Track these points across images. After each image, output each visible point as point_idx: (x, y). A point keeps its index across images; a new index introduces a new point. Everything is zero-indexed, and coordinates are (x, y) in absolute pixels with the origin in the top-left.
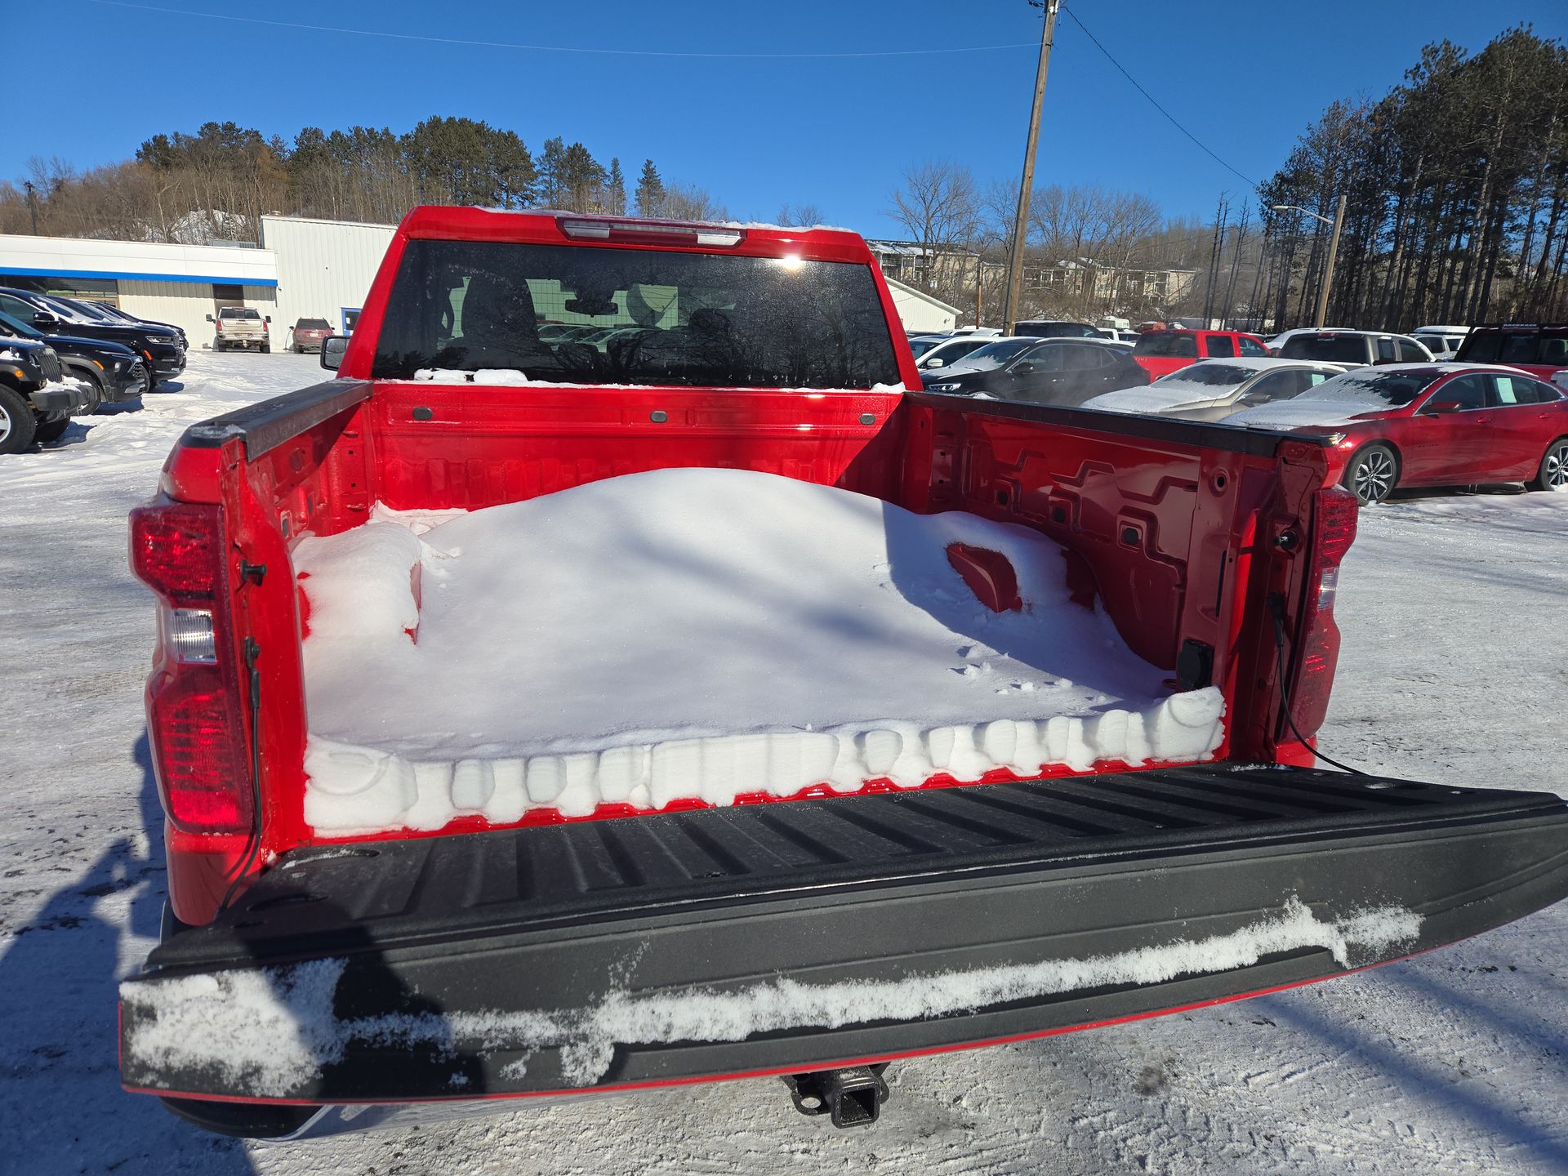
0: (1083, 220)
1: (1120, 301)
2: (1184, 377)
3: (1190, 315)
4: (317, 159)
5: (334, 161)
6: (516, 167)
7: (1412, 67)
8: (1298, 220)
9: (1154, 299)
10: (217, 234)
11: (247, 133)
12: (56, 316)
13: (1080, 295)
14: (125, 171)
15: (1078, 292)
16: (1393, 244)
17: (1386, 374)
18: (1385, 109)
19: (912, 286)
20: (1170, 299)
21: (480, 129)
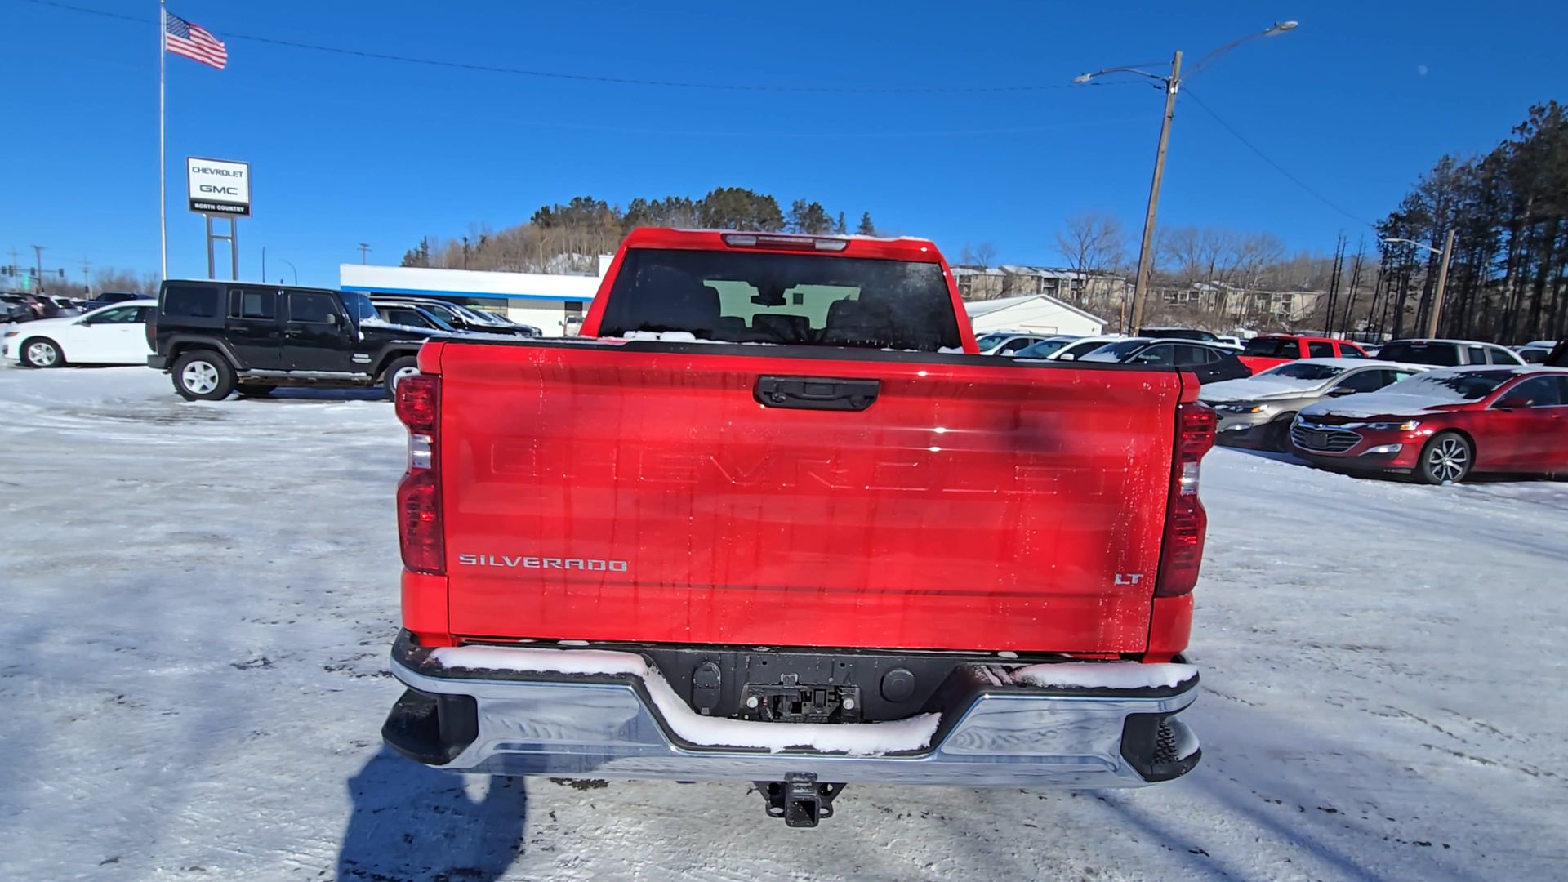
0: (1216, 252)
1: (1249, 316)
2: (1279, 372)
3: (1314, 329)
4: (641, 218)
5: (652, 219)
6: (772, 219)
7: (1520, 124)
8: (1413, 251)
9: (1281, 316)
10: (573, 269)
11: (599, 203)
12: (464, 319)
13: (1213, 312)
14: (523, 229)
15: (1211, 309)
16: (1506, 271)
17: (1462, 374)
18: (1495, 159)
19: (1068, 302)
20: (1295, 315)
21: (749, 194)
